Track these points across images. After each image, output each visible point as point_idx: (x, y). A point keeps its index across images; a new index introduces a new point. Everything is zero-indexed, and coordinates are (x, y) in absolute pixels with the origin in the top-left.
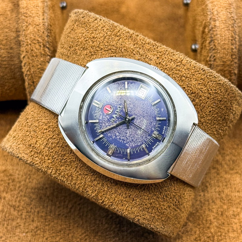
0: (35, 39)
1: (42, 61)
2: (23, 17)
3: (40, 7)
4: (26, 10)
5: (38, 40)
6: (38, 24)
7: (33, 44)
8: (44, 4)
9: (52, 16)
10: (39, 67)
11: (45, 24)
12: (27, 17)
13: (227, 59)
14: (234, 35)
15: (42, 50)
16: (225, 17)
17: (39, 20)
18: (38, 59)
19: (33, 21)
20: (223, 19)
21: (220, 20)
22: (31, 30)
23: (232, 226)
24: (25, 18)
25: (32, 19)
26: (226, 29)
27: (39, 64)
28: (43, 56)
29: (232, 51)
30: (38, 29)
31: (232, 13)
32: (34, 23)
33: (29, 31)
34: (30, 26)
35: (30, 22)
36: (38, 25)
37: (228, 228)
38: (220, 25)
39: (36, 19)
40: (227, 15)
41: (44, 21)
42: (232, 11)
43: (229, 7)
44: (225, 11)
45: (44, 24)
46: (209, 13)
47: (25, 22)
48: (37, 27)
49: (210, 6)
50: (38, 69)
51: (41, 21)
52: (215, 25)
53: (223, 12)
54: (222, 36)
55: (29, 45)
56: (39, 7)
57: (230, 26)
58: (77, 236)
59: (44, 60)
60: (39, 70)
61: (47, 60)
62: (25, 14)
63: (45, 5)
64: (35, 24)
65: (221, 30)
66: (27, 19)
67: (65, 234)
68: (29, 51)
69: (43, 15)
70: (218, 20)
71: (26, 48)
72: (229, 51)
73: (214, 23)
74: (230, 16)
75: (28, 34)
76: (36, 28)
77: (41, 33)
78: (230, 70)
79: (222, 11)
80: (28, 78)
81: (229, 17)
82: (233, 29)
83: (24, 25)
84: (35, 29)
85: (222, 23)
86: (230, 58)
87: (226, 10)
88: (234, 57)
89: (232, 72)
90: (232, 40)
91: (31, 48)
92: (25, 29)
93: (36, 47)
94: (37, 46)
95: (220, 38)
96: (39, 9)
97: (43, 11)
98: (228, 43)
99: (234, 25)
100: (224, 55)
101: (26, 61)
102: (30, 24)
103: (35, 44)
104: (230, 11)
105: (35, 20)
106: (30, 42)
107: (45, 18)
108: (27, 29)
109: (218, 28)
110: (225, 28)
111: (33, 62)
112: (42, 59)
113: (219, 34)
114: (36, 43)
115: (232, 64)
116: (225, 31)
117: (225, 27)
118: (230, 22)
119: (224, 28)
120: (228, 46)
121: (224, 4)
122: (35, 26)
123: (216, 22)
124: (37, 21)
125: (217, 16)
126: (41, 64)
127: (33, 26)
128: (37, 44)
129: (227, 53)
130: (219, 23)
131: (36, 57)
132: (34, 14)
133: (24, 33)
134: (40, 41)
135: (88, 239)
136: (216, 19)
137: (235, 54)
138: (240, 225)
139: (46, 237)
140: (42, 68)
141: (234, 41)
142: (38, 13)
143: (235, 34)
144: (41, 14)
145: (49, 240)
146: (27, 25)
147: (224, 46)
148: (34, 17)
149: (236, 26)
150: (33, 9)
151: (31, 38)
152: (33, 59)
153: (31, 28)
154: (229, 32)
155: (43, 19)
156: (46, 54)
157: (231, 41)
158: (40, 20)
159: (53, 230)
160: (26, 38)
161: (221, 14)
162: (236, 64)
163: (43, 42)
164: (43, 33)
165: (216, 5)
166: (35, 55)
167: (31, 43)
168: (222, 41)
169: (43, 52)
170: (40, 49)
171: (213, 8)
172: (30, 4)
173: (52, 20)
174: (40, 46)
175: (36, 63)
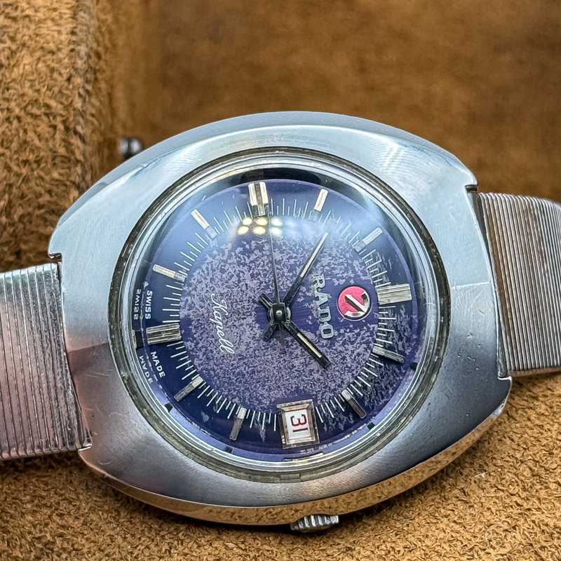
0: (36, 100)
1: (57, 180)
5: (48, 106)
6: (52, 46)
7: (29, 119)
9: (104, 21)
10: (41, 200)
11: (78, 48)
12: (14, 19)
15: (58, 142)
17: (56, 34)
18: (42, 173)
19: (37, 35)
22: (27, 67)
25: (33, 27)
27: (43, 192)
28: (62, 162)
30: (53, 65)
32: (39, 42)
33: (16, 72)
34: (24, 51)
35: (26, 38)
36: (53, 53)
39: (48, 29)
41: (74, 38)
45: (72, 50)
47: (5, 37)
48: (49, 56)
50: (40, 207)
51: (64, 38)
55: (15, 123)
59: (62, 178)
60: (42, 211)
62: (8, 10)
64: (42, 48)
66: (15, 26)
68: (12, 142)
69: (73, 18)
75: (14, 80)
76: (45, 61)
77: (61, 80)
84: (40, 65)
91: (21, 132)
92: (5, 62)
93: (39, 129)
94: (43, 128)
102: (24, 45)
103: (35, 117)
105: (44, 31)
106: (17, 111)
108: (12, 63)
112: (55, 175)
114: (39, 114)
122: (40, 53)
124: (49, 38)
126: (50, 192)
127: (32, 54)
128: (44, 118)
131: (35, 166)
132: (42, 10)
134: (53, 111)
140: (53, 207)
142: (55, 10)
144: (67, 13)
146: (14, 47)
148: (40, 21)
151: (23, 95)
153: (26, 60)
155: (73, 33)
156: (72, 158)
158: (59, 32)
160: (7, 95)
163: (65, 114)
164: (69, 80)
167: (22, 114)
169: (62, 151)
170: (53, 137)
173: (103, 35)
174: (55, 127)
175: (32, 184)
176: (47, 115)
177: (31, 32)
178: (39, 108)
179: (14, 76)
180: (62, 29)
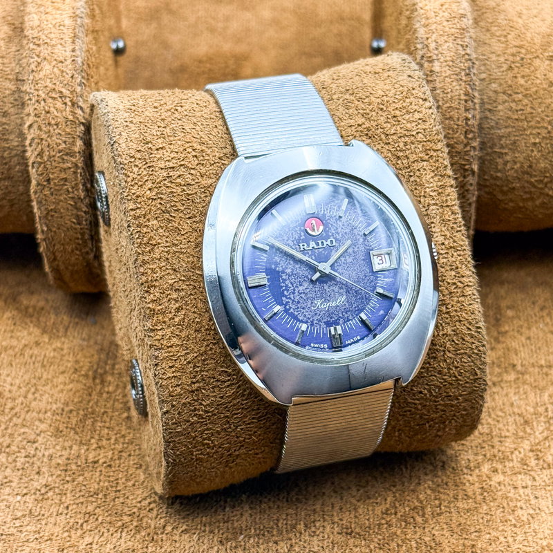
0: (54, 89)
2: (31, 46)
3: (66, 27)
4: (39, 32)
5: (61, 92)
6: (61, 59)
7: (50, 100)
8: (76, 21)
10: (60, 147)
11: (76, 59)
12: (39, 45)
13: (455, 140)
14: (470, 91)
15: (68, 113)
16: (452, 54)
17: (63, 52)
18: (60, 132)
19: (52, 53)
20: (448, 58)
21: (441, 60)
22: (47, 71)
23: (464, 488)
24: (35, 47)
25: (50, 48)
26: (455, 78)
27: (61, 142)
28: (71, 124)
29: (466, 123)
30: (62, 69)
31: (467, 46)
32: (53, 57)
33: (42, 74)
34: (45, 62)
35: (46, 55)
36: (62, 62)
37: (455, 492)
38: (443, 70)
39: (58, 49)
40: (457, 50)
41: (74, 54)
42: (466, 43)
43: (461, 35)
44: (453, 43)
45: (73, 60)
46: (419, 46)
47: (34, 56)
48: (60, 64)
49: (421, 32)
50: (60, 151)
51: (69, 54)
52: (433, 69)
53: (448, 44)
54: (446, 92)
55: (42, 102)
56: (64, 26)
57: (463, 73)
58: (131, 504)
61: (78, 134)
62: (35, 40)
63: (78, 23)
64: (55, 60)
65: (444, 81)
66: (39, 49)
67: (106, 498)
68: (41, 113)
69: (73, 43)
70: (438, 59)
71: (35, 107)
72: (460, 123)
73: (431, 65)
74: (464, 53)
75: (40, 79)
76: (58, 67)
77: (68, 77)
78: (463, 163)
79: (446, 41)
80: (37, 171)
81: (460, 54)
82: (469, 79)
83: (32, 60)
84: (55, 69)
85: (445, 66)
86: (463, 137)
87: (455, 40)
88: (470, 136)
89: (467, 167)
90: (466, 101)
91: (46, 108)
92: (35, 69)
93: (56, 106)
94: (59, 105)
95: (441, 96)
96: (65, 31)
97: (73, 35)
98: (458, 107)
99: (472, 70)
100: (451, 132)
101: (34, 134)
102: (45, 59)
103: (54, 99)
104: (462, 43)
105: (56, 51)
106: (43, 96)
107: (77, 48)
108: (39, 69)
109: (439, 75)
110: (452, 77)
111: (48, 136)
113: (440, 88)
114: (56, 96)
115: (467, 151)
116: (452, 81)
117: (453, 74)
118: (462, 64)
119: (449, 76)
120: (458, 113)
121: (450, 28)
122: (55, 62)
123: (434, 64)
124: (60, 54)
125: (436, 52)
126: (65, 142)
127: (50, 63)
128: (59, 99)
129: (456, 127)
130: (441, 66)
131: (55, 127)
132: (54, 40)
133: (31, 77)
134: (65, 95)
135: (155, 510)
136: (435, 57)
137: (473, 130)
138: (481, 486)
139: (66, 505)
141: (470, 102)
143: (472, 89)
144: (71, 40)
145: (72, 511)
146: (39, 60)
147: (449, 112)
148: (53, 46)
149: (474, 74)
150: (52, 31)
151: (46, 87)
152: (49, 131)
153: (47, 68)
154: (460, 85)
155: (73, 51)
156: (77, 121)
157: (463, 102)
158: (65, 51)
159: (80, 491)
160: (37, 87)
161: (444, 48)
162: (474, 151)
163: (71, 96)
164: (72, 77)
165: (434, 30)
166: (53, 122)
167: (47, 97)
168: (446, 102)
169: (71, 118)
170: (65, 110)
171: (428, 36)
172: (47, 21)
174: (65, 104)
175: (54, 138)
176: (61, 97)
177: (49, 52)
178: (56, 94)
179: (40, 76)
180: (67, 49)
